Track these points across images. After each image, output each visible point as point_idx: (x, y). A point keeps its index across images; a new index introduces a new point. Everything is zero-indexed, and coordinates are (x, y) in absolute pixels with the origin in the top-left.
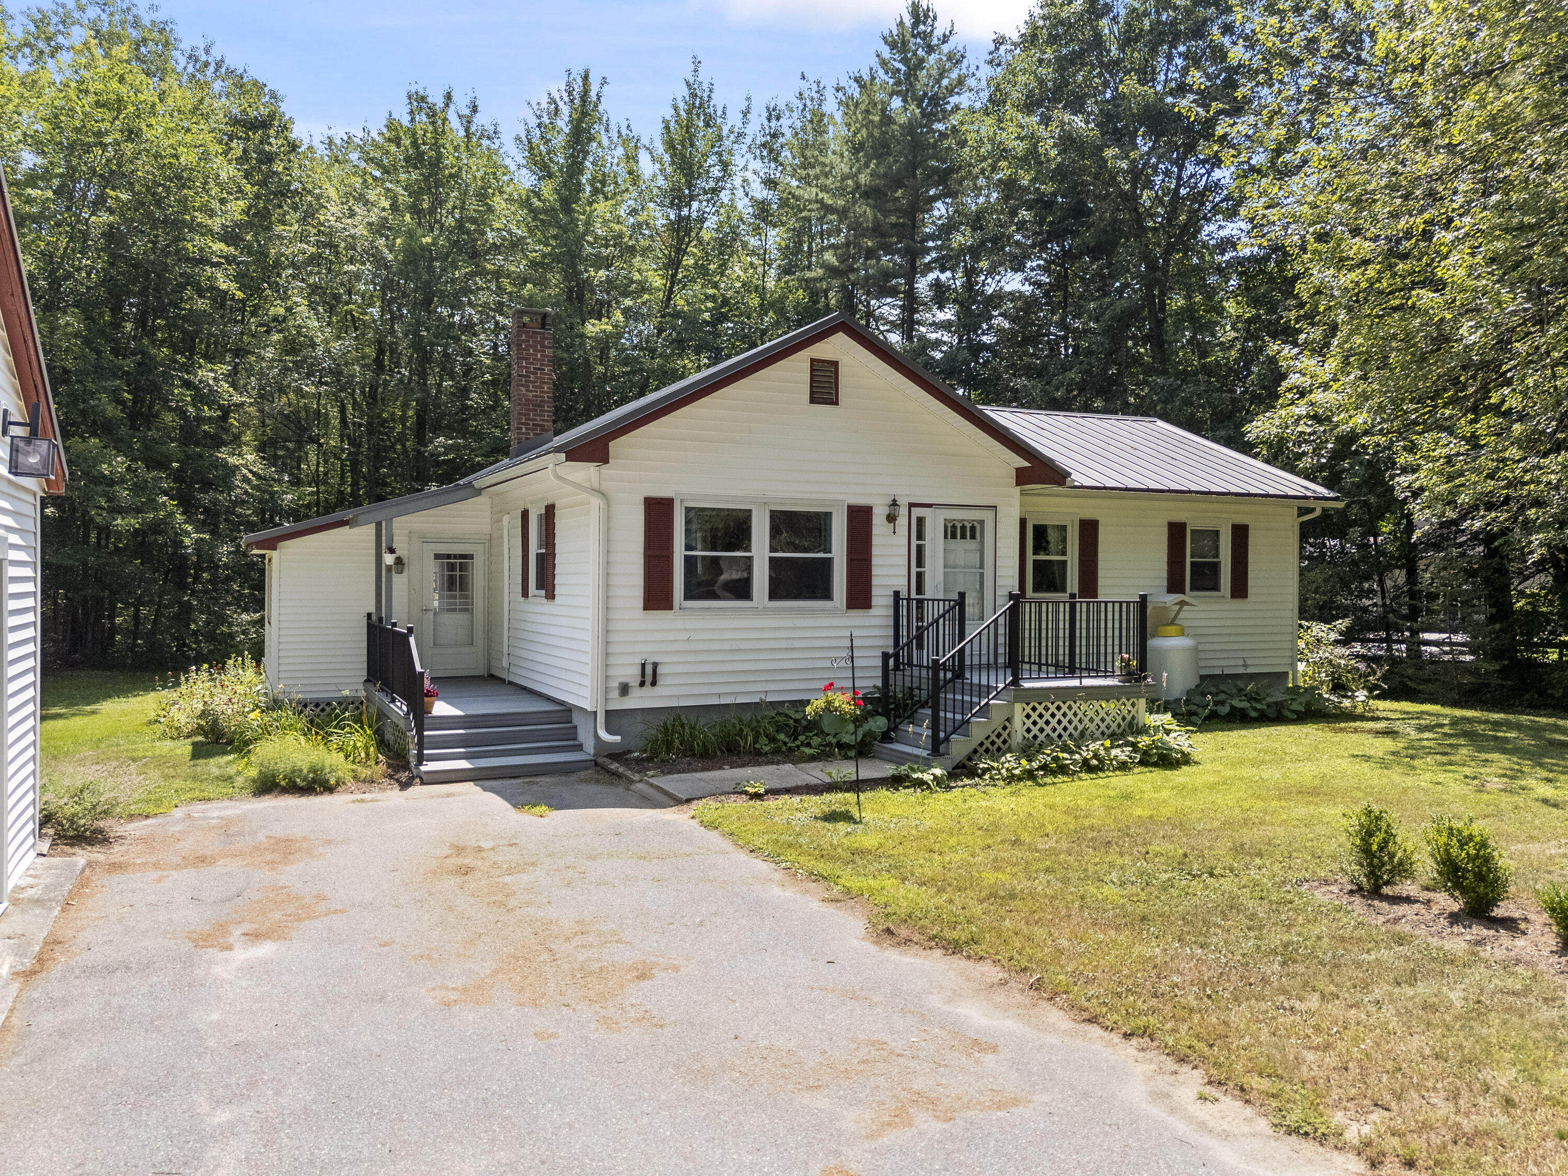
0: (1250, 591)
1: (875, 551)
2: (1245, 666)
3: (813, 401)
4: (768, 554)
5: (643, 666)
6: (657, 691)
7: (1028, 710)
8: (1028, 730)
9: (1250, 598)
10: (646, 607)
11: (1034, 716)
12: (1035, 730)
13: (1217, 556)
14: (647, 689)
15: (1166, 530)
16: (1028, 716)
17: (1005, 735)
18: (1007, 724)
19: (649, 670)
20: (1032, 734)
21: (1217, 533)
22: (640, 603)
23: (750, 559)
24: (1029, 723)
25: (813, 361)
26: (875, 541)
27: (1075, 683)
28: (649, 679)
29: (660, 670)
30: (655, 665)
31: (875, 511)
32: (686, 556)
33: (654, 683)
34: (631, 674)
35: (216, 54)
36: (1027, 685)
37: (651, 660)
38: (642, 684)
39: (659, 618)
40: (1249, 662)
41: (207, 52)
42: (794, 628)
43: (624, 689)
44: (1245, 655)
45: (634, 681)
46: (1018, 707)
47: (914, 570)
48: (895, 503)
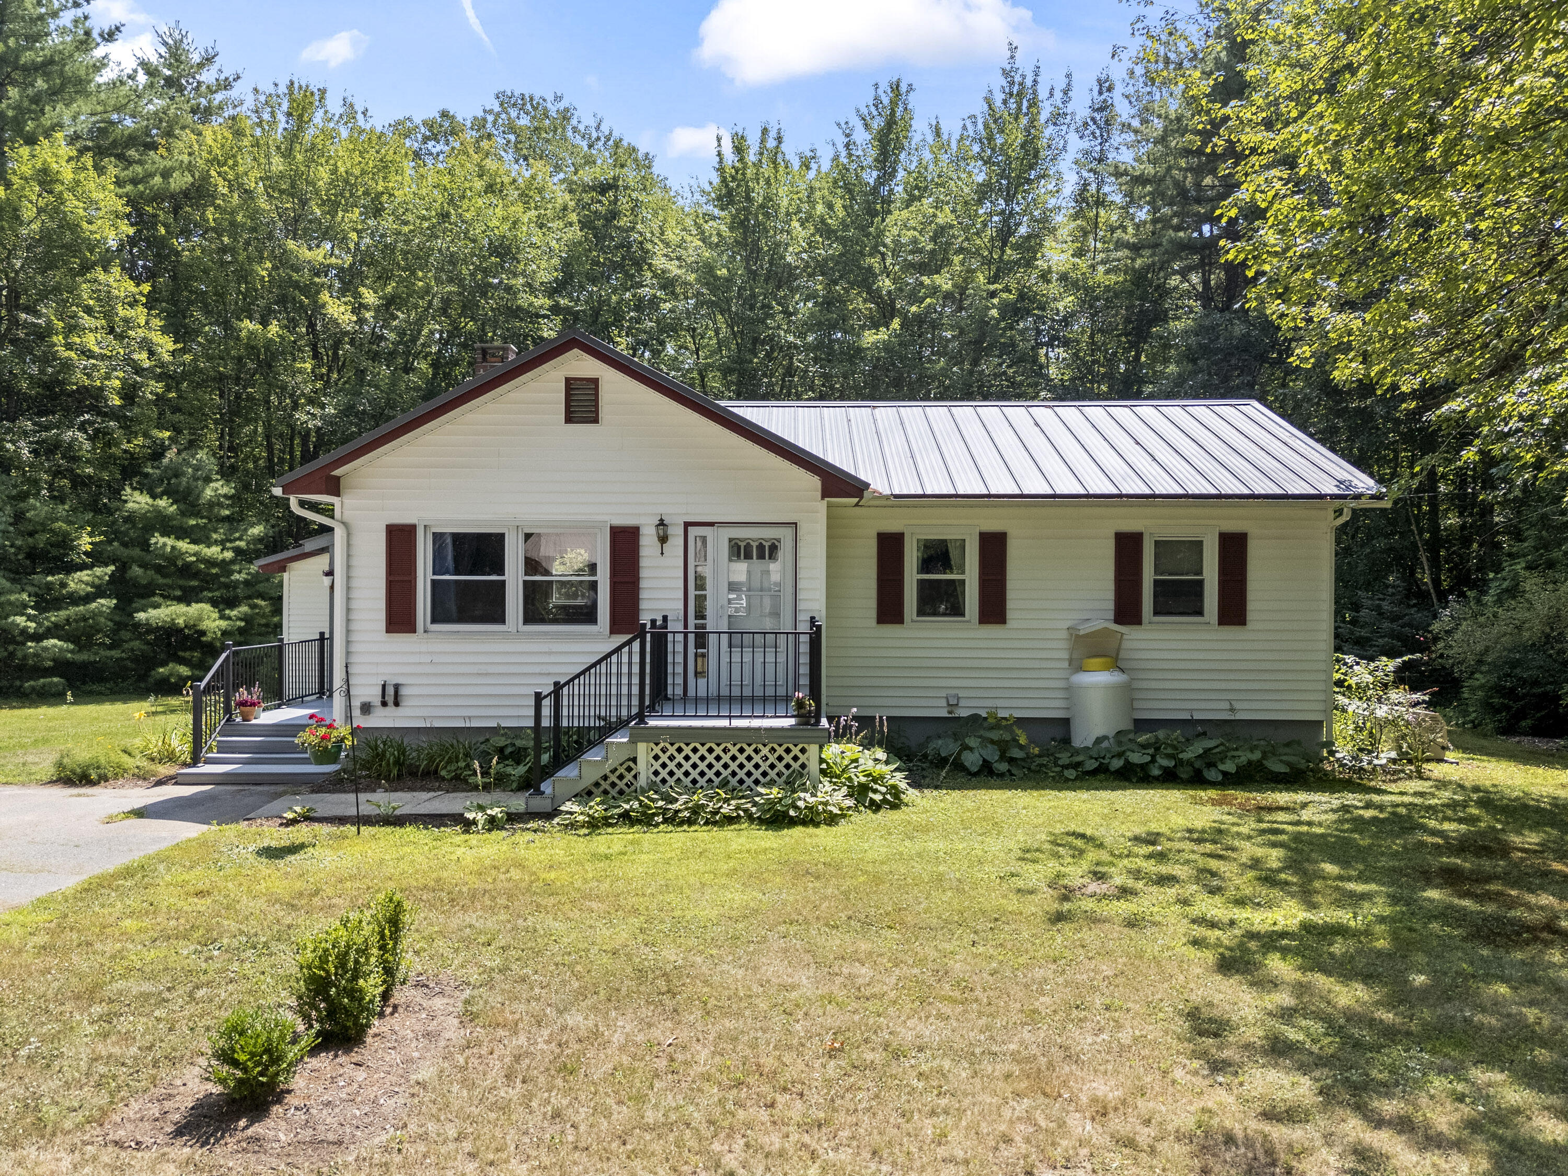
0: (1250, 616)
1: (643, 573)
2: (1232, 710)
3: (569, 419)
4: (522, 577)
5: (384, 686)
6: (400, 711)
7: (657, 750)
8: (656, 773)
9: (1250, 626)
10: (388, 631)
11: (664, 758)
12: (664, 773)
13: (1200, 573)
14: (391, 709)
15: (1111, 543)
16: (656, 758)
17: (629, 777)
18: (631, 764)
19: (390, 691)
20: (660, 777)
21: (1200, 543)
22: (383, 625)
23: (503, 583)
24: (657, 765)
25: (568, 381)
26: (644, 563)
27: (724, 723)
28: (390, 699)
29: (403, 691)
30: (397, 687)
31: (643, 531)
32: (433, 581)
33: (397, 704)
34: (372, 694)
35: (605, 129)
36: (652, 723)
37: (393, 680)
38: (384, 704)
39: (402, 641)
40: (1237, 706)
41: (598, 128)
42: (550, 653)
43: (366, 708)
44: (1231, 696)
45: (377, 701)
46: (642, 748)
47: (692, 593)
48: (662, 523)
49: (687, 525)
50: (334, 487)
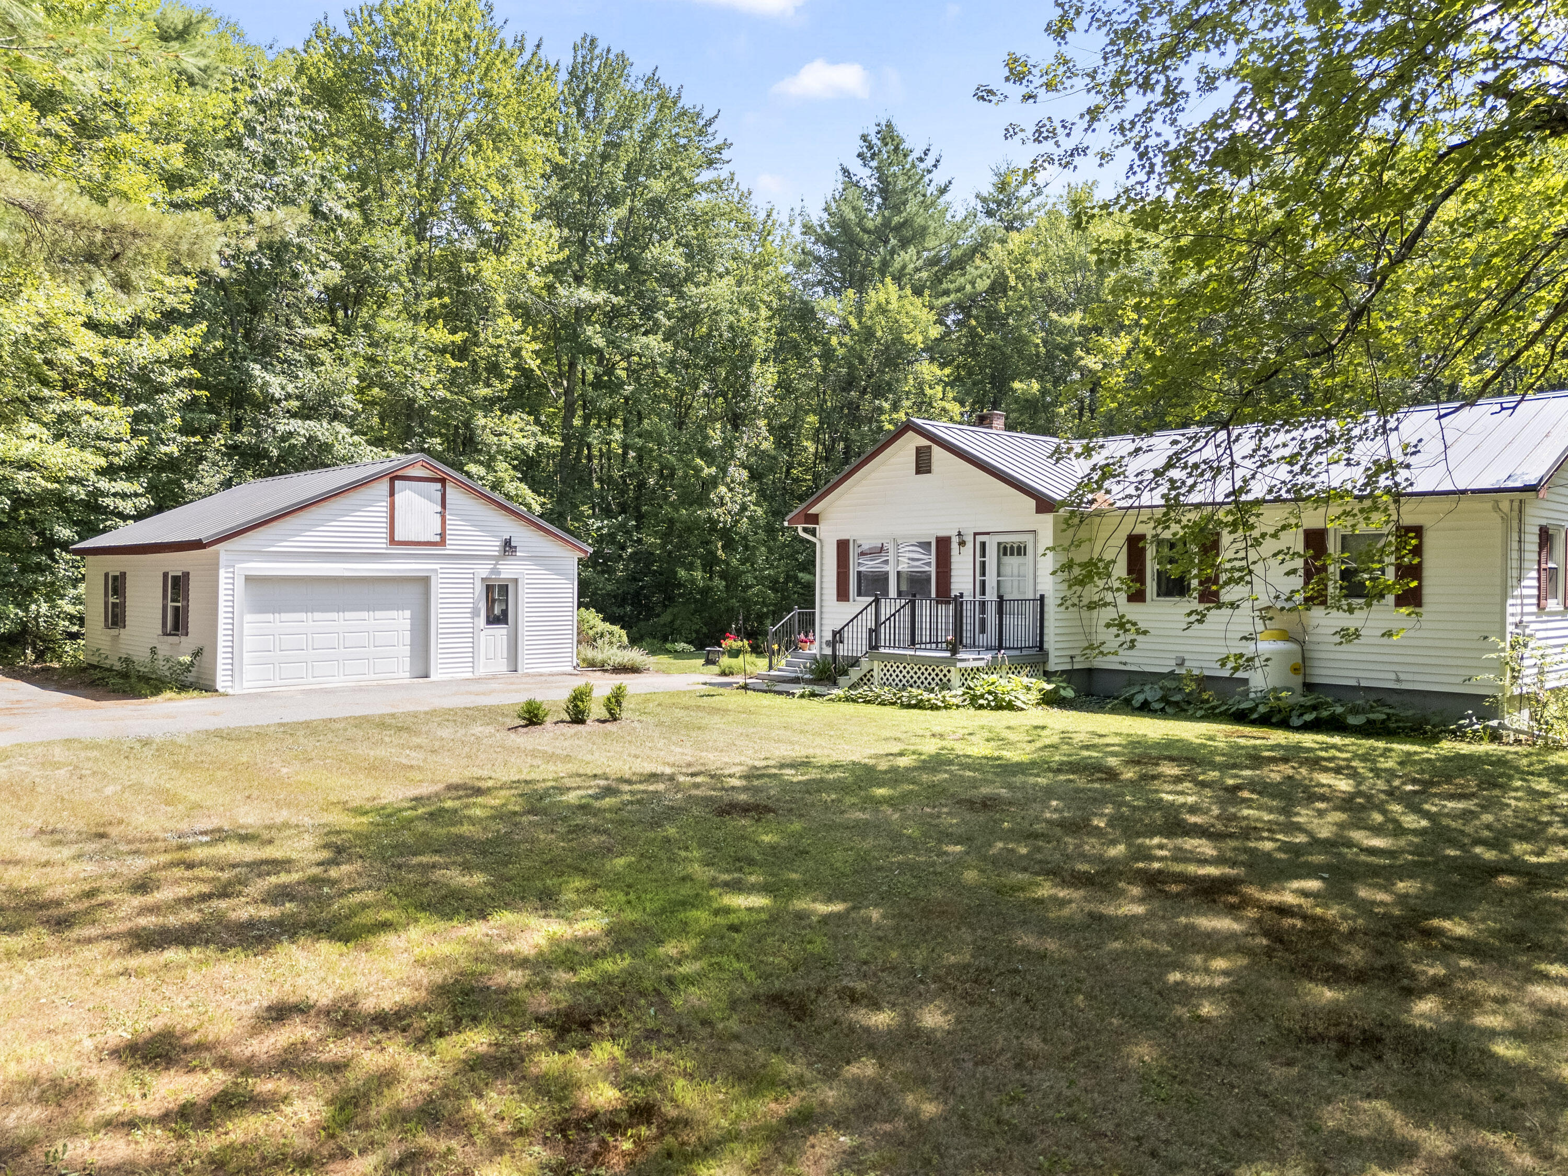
0: (1425, 599)
1: (953, 566)
3: (918, 471)
4: (896, 569)
9: (1425, 608)
10: (838, 599)
15: (1301, 537)
22: (835, 595)
23: (888, 572)
25: (917, 448)
26: (953, 559)
31: (952, 539)
32: (857, 572)
36: (881, 650)
39: (844, 605)
47: (978, 578)
48: (959, 534)
49: (975, 534)
50: (815, 519)
